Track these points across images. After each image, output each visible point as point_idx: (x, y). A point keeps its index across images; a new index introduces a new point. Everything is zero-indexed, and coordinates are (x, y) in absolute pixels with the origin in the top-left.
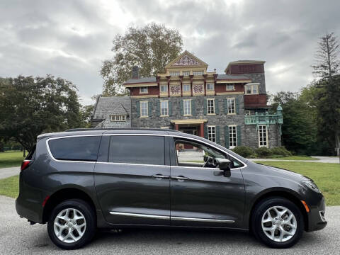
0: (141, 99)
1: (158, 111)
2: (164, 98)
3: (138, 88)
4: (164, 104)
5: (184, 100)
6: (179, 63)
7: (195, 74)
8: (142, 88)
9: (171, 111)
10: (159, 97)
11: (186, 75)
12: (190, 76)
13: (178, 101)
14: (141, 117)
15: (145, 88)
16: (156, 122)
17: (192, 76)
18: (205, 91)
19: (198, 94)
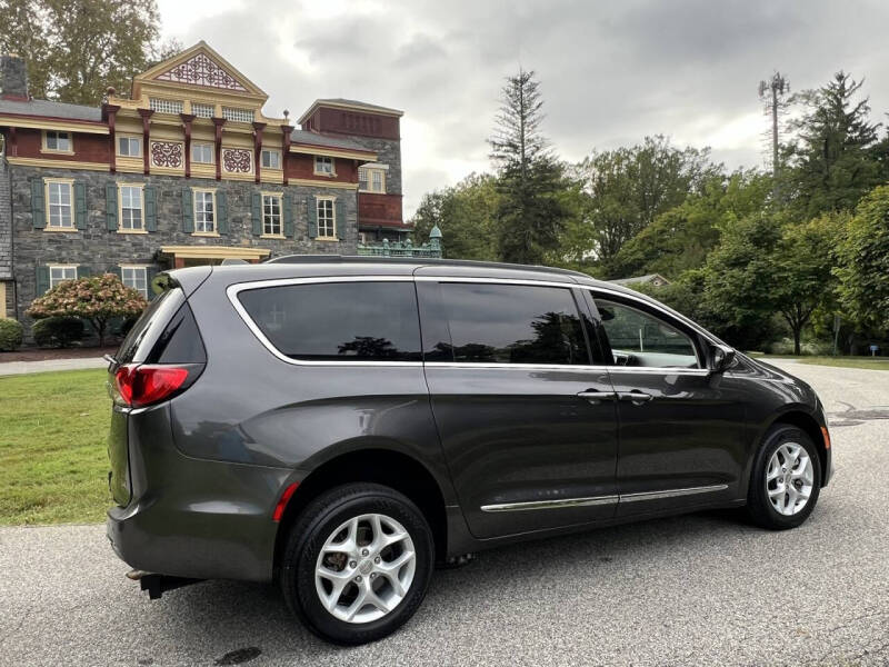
0: (46, 171)
1: (110, 214)
2: (130, 176)
3: (37, 132)
4: (131, 197)
5: (195, 190)
6: (179, 74)
7: (229, 116)
8: (52, 134)
9: (153, 215)
10: (113, 171)
11: (203, 116)
12: (214, 119)
13: (176, 189)
14: (49, 228)
15: (64, 135)
16: (104, 250)
17: (219, 122)
18: (258, 172)
19: (237, 174)
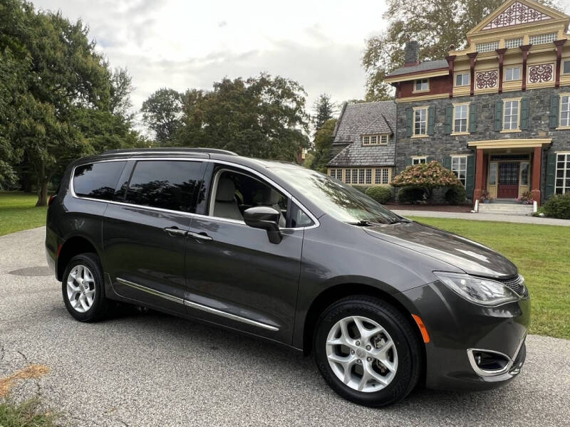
0: (415, 104)
1: (447, 125)
2: (461, 99)
3: (411, 82)
4: (461, 111)
5: (505, 101)
6: (497, 23)
7: (535, 42)
8: (419, 82)
9: (475, 121)
10: (451, 97)
11: (513, 46)
12: (521, 47)
13: (491, 102)
14: (414, 136)
15: (425, 81)
16: (442, 147)
17: (525, 48)
18: (558, 79)
19: (541, 83)
